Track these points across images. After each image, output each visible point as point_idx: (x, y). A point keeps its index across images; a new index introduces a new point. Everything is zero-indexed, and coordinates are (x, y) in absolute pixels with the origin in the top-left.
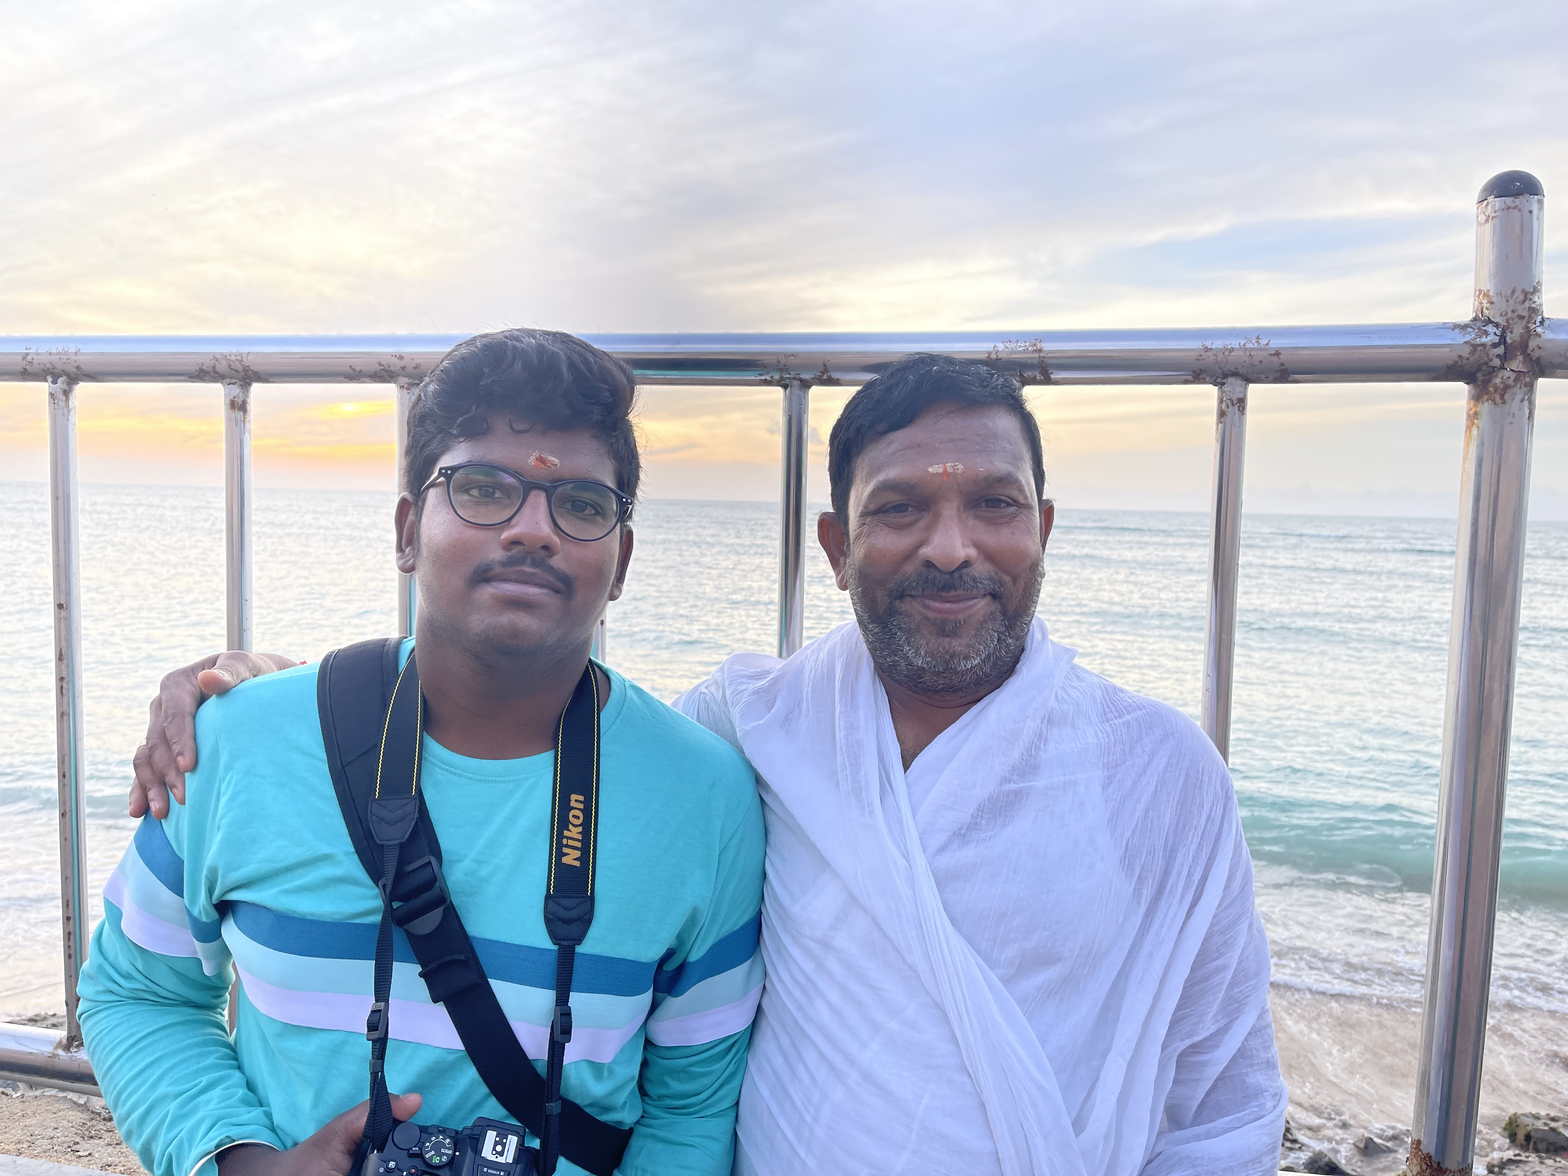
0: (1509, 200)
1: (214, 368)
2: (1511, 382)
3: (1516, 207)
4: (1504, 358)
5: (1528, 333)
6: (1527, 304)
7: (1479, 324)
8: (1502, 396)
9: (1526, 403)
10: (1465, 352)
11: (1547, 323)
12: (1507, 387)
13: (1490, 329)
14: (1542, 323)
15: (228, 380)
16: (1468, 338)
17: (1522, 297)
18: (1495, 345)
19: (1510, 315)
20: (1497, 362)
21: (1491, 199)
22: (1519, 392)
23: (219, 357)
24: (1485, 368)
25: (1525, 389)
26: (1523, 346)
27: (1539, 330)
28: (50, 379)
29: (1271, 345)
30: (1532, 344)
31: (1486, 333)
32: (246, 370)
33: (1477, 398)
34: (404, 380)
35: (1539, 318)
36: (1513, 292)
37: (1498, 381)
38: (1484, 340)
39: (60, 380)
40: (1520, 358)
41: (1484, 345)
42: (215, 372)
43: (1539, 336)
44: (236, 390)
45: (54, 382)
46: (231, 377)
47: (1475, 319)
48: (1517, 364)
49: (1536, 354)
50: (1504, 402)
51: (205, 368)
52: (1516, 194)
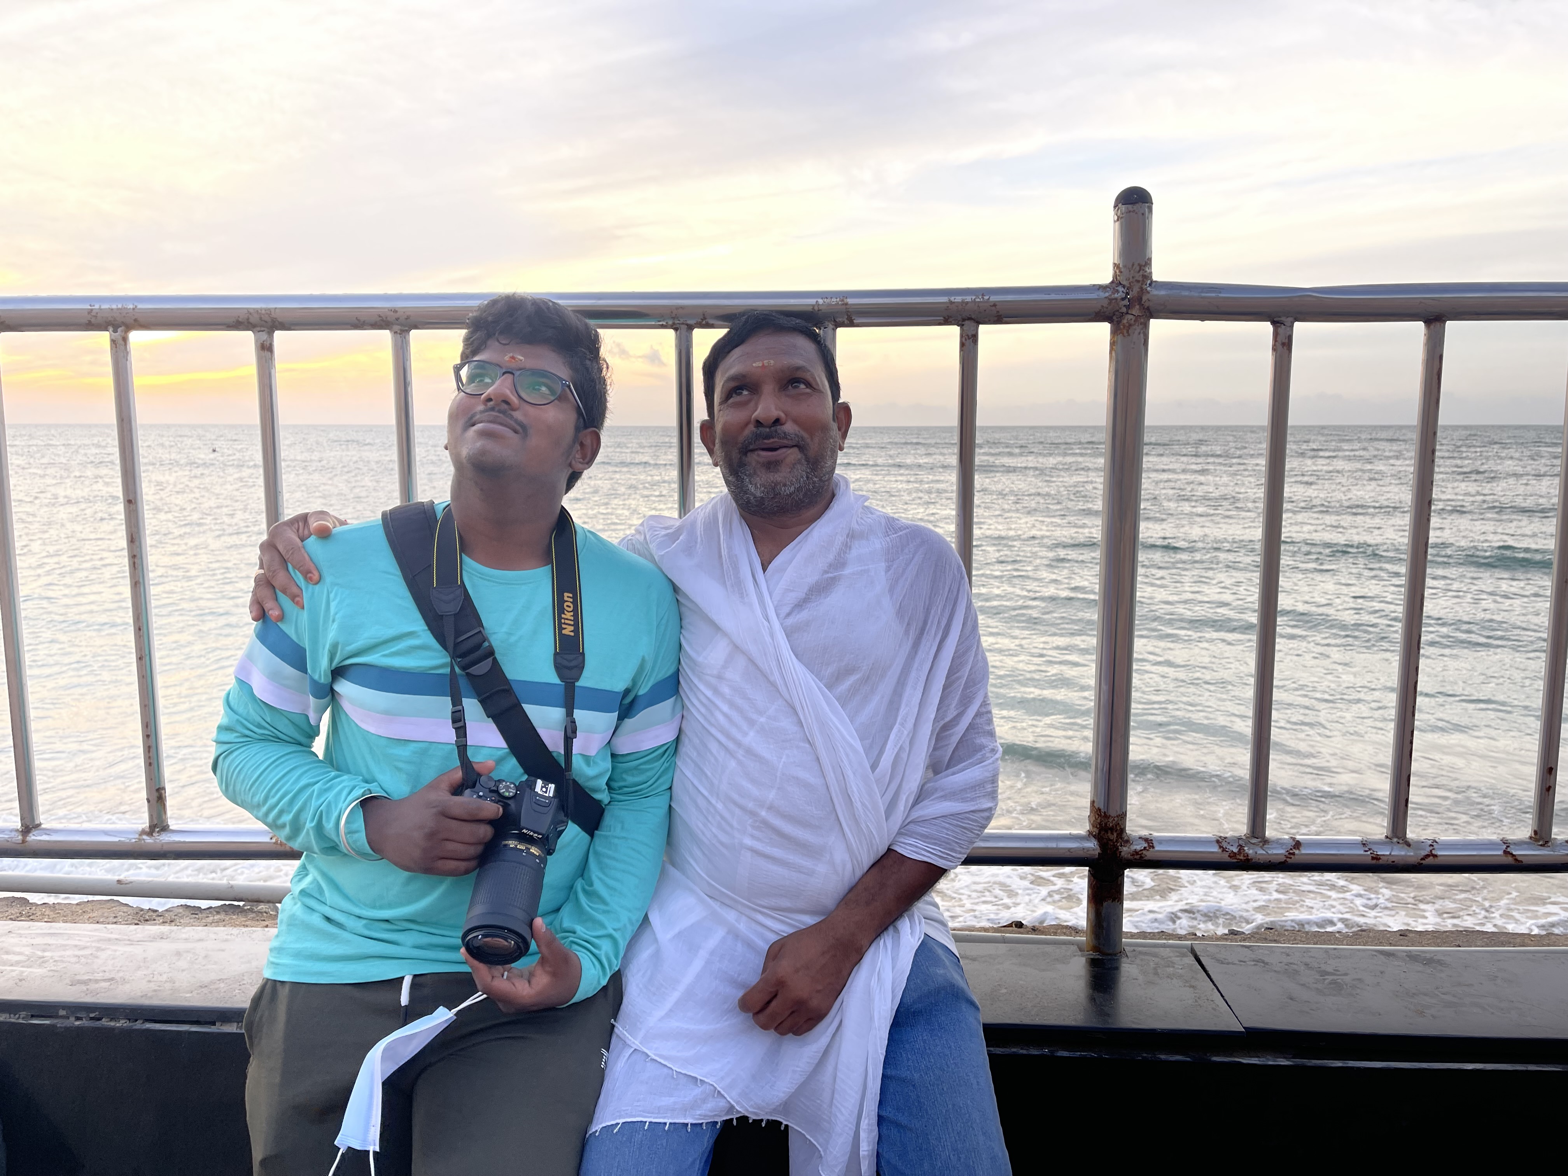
0: (1130, 206)
1: (248, 319)
2: (1132, 322)
3: (1134, 211)
4: (1128, 307)
5: (1142, 291)
6: (1141, 273)
7: (1114, 285)
8: (1128, 332)
9: (1142, 335)
10: (1105, 303)
11: (1153, 284)
12: (1130, 325)
13: (1121, 289)
14: (1150, 285)
15: (259, 329)
16: (1107, 294)
17: (1138, 268)
18: (1123, 299)
19: (1131, 280)
20: (1124, 310)
21: (1120, 205)
22: (1137, 328)
23: (252, 311)
24: (1117, 313)
25: (1141, 327)
26: (1140, 299)
27: (1149, 289)
28: (111, 329)
29: (991, 299)
30: (1144, 298)
31: (1118, 291)
32: (274, 321)
33: (1114, 332)
34: (397, 328)
35: (1149, 282)
36: (1133, 265)
37: (1125, 321)
38: (1116, 295)
39: (119, 330)
40: (1138, 307)
41: (1116, 299)
42: (249, 323)
43: (1148, 292)
44: (264, 336)
45: (115, 331)
46: (262, 326)
47: (1112, 282)
48: (1136, 311)
49: (1146, 305)
50: (1129, 335)
51: (240, 320)
52: (1133, 203)
